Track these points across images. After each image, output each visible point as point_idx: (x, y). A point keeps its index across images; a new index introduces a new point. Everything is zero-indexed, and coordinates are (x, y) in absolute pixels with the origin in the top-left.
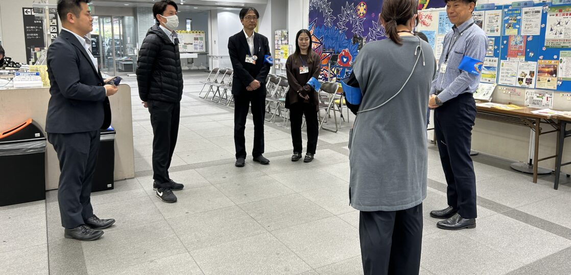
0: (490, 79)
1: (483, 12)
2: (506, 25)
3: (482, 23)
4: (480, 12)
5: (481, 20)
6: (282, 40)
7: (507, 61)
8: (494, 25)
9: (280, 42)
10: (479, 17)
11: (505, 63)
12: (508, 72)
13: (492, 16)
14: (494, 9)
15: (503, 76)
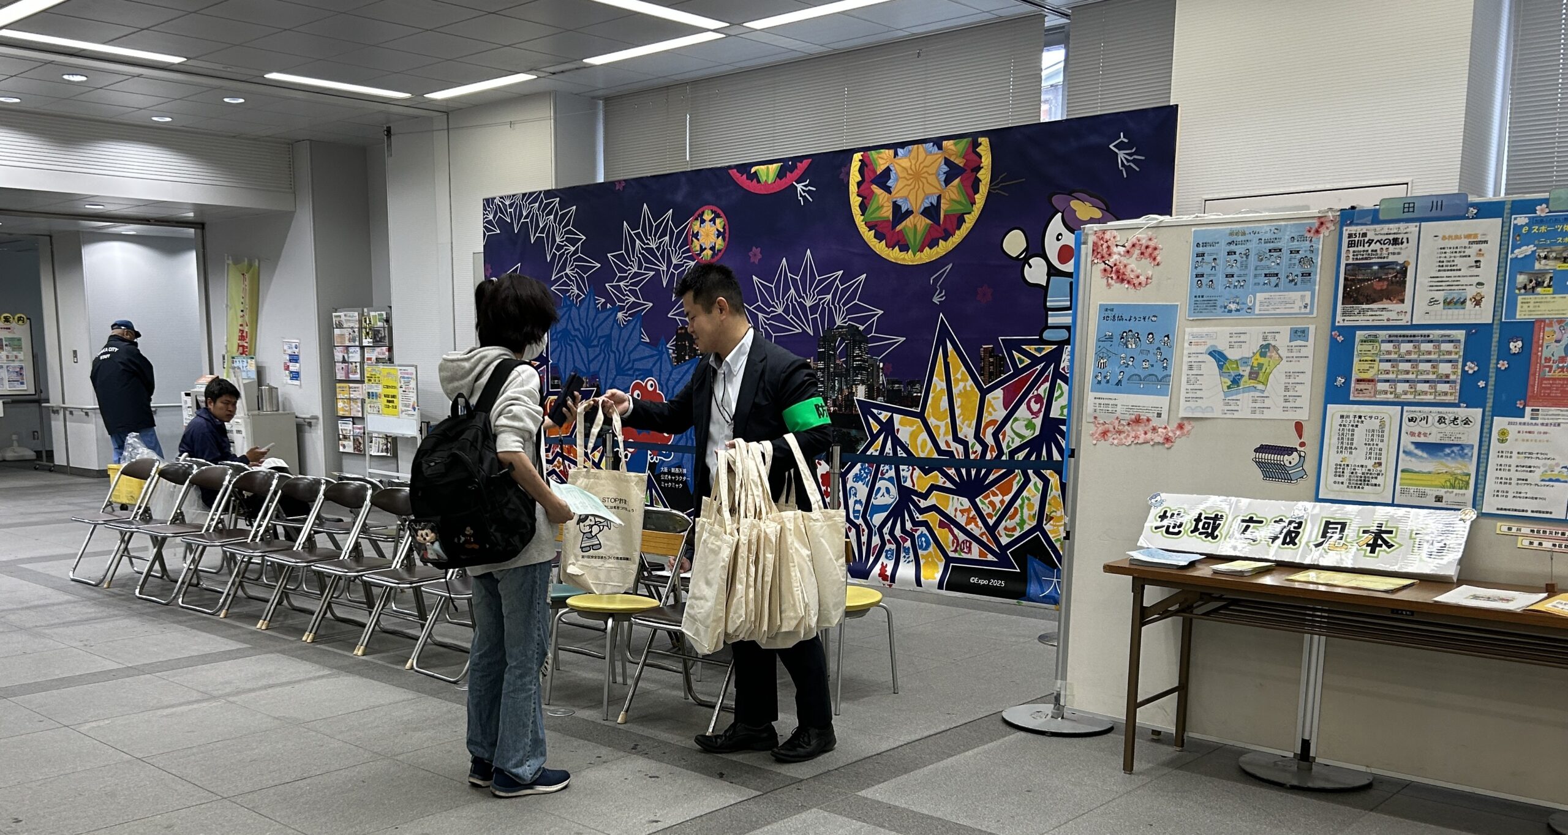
0: (1441, 492)
1: (1413, 227)
2: (1521, 279)
3: (1404, 271)
4: (1393, 227)
5: (1400, 259)
6: (362, 348)
7: (1527, 419)
8: (1463, 281)
9: (355, 356)
10: (1392, 248)
11: (1513, 430)
12: (1532, 462)
13: (1453, 243)
14: (1464, 218)
15: (1508, 482)
